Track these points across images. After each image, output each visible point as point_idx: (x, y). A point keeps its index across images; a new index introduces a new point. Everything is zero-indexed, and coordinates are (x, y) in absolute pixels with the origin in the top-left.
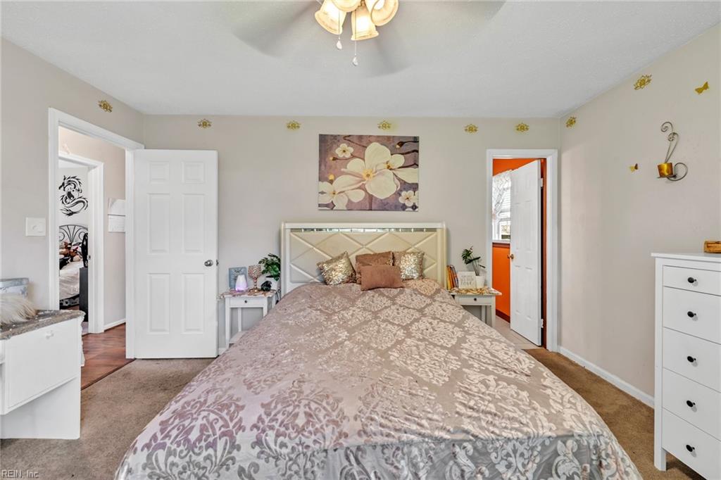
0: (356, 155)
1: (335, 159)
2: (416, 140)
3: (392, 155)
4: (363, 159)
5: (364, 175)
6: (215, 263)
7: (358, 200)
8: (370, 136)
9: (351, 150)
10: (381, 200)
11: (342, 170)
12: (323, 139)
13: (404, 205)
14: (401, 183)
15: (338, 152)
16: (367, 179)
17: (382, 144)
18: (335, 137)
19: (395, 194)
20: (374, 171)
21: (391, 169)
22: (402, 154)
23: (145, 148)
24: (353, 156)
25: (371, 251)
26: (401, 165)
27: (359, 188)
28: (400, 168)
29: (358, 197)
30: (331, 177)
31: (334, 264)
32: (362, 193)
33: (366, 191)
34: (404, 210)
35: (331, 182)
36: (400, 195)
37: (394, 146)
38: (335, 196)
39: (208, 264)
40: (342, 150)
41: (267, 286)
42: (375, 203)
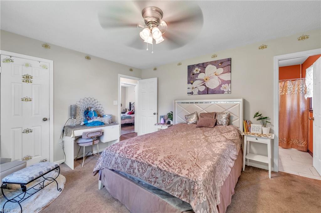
0: (202, 71)
1: (193, 74)
2: (230, 60)
3: (217, 69)
4: (204, 73)
5: (205, 79)
6: (156, 114)
7: (202, 90)
8: (207, 62)
9: (200, 70)
10: (212, 89)
11: (196, 78)
12: (189, 67)
13: (223, 91)
14: (221, 81)
15: (195, 72)
16: (206, 81)
17: (213, 65)
18: (193, 66)
19: (219, 86)
20: (209, 77)
21: (217, 75)
22: (222, 68)
23: (142, 79)
24: (200, 72)
25: (207, 111)
26: (222, 73)
27: (203, 85)
28: (221, 74)
29: (202, 89)
30: (192, 82)
31: (190, 116)
32: (204, 87)
33: (205, 86)
34: (223, 93)
35: (192, 84)
36: (221, 86)
37: (218, 65)
38: (194, 89)
39: (155, 114)
40: (196, 70)
41: (169, 122)
42: (210, 91)
